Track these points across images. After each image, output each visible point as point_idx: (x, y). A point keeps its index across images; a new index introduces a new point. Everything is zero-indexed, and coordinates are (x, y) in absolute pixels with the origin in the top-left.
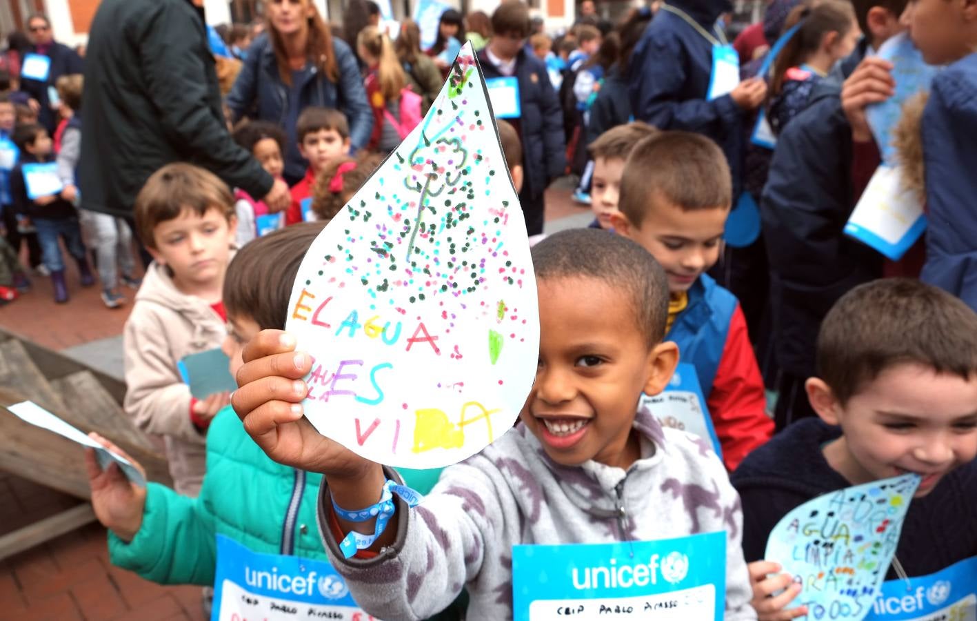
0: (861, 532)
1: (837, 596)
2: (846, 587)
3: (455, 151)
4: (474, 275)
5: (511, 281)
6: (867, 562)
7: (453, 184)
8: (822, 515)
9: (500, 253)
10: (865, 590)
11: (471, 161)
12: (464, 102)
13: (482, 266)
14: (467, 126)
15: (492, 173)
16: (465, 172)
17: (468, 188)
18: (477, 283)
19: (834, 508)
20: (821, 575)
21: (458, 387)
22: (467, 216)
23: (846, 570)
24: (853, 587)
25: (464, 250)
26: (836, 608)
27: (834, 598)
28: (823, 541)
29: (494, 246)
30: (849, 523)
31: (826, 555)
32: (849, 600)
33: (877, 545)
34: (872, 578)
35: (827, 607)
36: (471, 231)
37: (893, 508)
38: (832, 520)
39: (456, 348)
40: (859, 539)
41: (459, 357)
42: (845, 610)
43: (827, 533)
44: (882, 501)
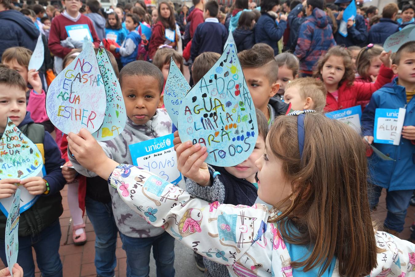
0: (228, 99)
1: (231, 142)
2: (236, 136)
3: (103, 68)
4: (111, 98)
5: (119, 100)
6: (242, 117)
7: (104, 76)
8: (200, 98)
9: (116, 93)
10: (248, 134)
11: (107, 71)
12: (103, 56)
13: (112, 96)
14: (105, 62)
15: (112, 74)
16: (106, 73)
17: (107, 77)
18: (112, 99)
19: (204, 91)
20: (217, 134)
21: (111, 123)
22: (108, 84)
23: (231, 126)
24: (240, 135)
25: (108, 92)
26: (232, 149)
27: (230, 144)
28: (209, 114)
29: (114, 91)
30: (218, 97)
31: (215, 121)
32: (241, 143)
33: (241, 104)
34: (250, 126)
35: (226, 150)
36: (109, 87)
37: (235, 75)
38: (207, 99)
39: (109, 114)
40: (229, 104)
41: (110, 116)
42: (239, 149)
43: (208, 108)
44: (226, 74)
